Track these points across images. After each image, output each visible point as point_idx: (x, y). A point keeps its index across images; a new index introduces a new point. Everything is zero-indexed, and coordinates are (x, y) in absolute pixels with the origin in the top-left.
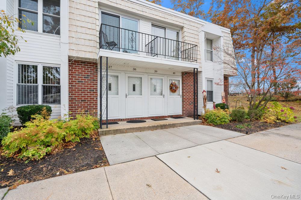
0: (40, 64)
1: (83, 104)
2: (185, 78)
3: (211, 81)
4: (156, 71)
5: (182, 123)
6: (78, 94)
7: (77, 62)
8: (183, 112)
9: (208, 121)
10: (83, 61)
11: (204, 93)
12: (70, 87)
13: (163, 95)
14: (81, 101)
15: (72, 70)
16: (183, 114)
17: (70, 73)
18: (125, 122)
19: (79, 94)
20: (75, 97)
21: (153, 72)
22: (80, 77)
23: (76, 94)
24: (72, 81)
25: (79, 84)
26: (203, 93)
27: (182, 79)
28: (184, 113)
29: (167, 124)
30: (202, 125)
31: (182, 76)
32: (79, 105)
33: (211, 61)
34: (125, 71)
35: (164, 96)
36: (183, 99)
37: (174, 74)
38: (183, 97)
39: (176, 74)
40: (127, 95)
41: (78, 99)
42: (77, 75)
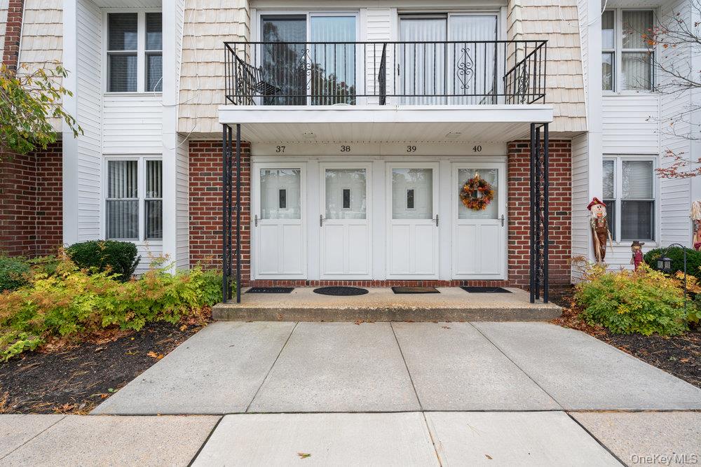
0: (141, 157)
1: (217, 239)
2: (519, 160)
3: (649, 164)
4: (412, 148)
5: (470, 311)
6: (207, 218)
7: (204, 145)
8: (509, 272)
9: (585, 312)
10: (216, 141)
11: (594, 208)
12: (192, 201)
13: (434, 217)
14: (215, 233)
15: (196, 165)
16: (509, 277)
17: (192, 172)
18: (310, 290)
19: (210, 218)
20: (201, 223)
21: (404, 150)
22: (212, 179)
23: (202, 218)
24: (195, 189)
25: (209, 194)
26: (589, 207)
27: (509, 166)
28: (515, 277)
29: (414, 308)
30: (558, 323)
31: (509, 156)
32: (209, 242)
33: (649, 89)
34: (318, 157)
35: (437, 220)
36: (509, 228)
37: (477, 153)
38: (509, 223)
39: (483, 152)
40: (324, 217)
41: (207, 228)
42: (206, 174)
